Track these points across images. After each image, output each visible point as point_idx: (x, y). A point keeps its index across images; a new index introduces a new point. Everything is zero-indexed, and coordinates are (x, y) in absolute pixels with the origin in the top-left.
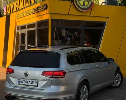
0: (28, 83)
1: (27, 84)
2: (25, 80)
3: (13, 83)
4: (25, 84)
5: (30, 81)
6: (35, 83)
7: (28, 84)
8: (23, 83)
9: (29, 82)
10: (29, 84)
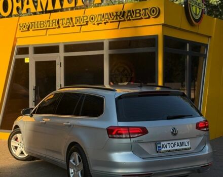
0: (176, 146)
1: (174, 148)
2: (170, 142)
3: (147, 153)
4: (171, 149)
5: (179, 141)
6: (187, 144)
7: (176, 148)
8: (168, 149)
9: (176, 144)
10: (178, 148)
